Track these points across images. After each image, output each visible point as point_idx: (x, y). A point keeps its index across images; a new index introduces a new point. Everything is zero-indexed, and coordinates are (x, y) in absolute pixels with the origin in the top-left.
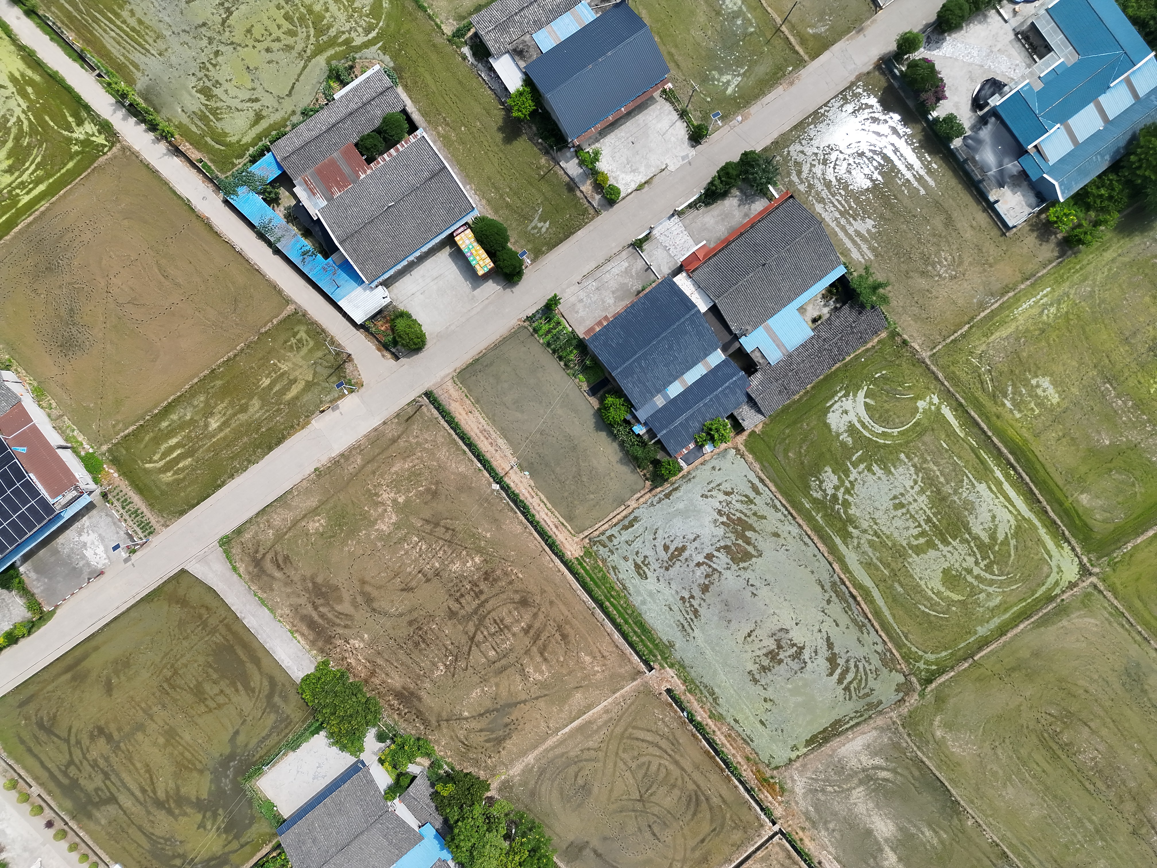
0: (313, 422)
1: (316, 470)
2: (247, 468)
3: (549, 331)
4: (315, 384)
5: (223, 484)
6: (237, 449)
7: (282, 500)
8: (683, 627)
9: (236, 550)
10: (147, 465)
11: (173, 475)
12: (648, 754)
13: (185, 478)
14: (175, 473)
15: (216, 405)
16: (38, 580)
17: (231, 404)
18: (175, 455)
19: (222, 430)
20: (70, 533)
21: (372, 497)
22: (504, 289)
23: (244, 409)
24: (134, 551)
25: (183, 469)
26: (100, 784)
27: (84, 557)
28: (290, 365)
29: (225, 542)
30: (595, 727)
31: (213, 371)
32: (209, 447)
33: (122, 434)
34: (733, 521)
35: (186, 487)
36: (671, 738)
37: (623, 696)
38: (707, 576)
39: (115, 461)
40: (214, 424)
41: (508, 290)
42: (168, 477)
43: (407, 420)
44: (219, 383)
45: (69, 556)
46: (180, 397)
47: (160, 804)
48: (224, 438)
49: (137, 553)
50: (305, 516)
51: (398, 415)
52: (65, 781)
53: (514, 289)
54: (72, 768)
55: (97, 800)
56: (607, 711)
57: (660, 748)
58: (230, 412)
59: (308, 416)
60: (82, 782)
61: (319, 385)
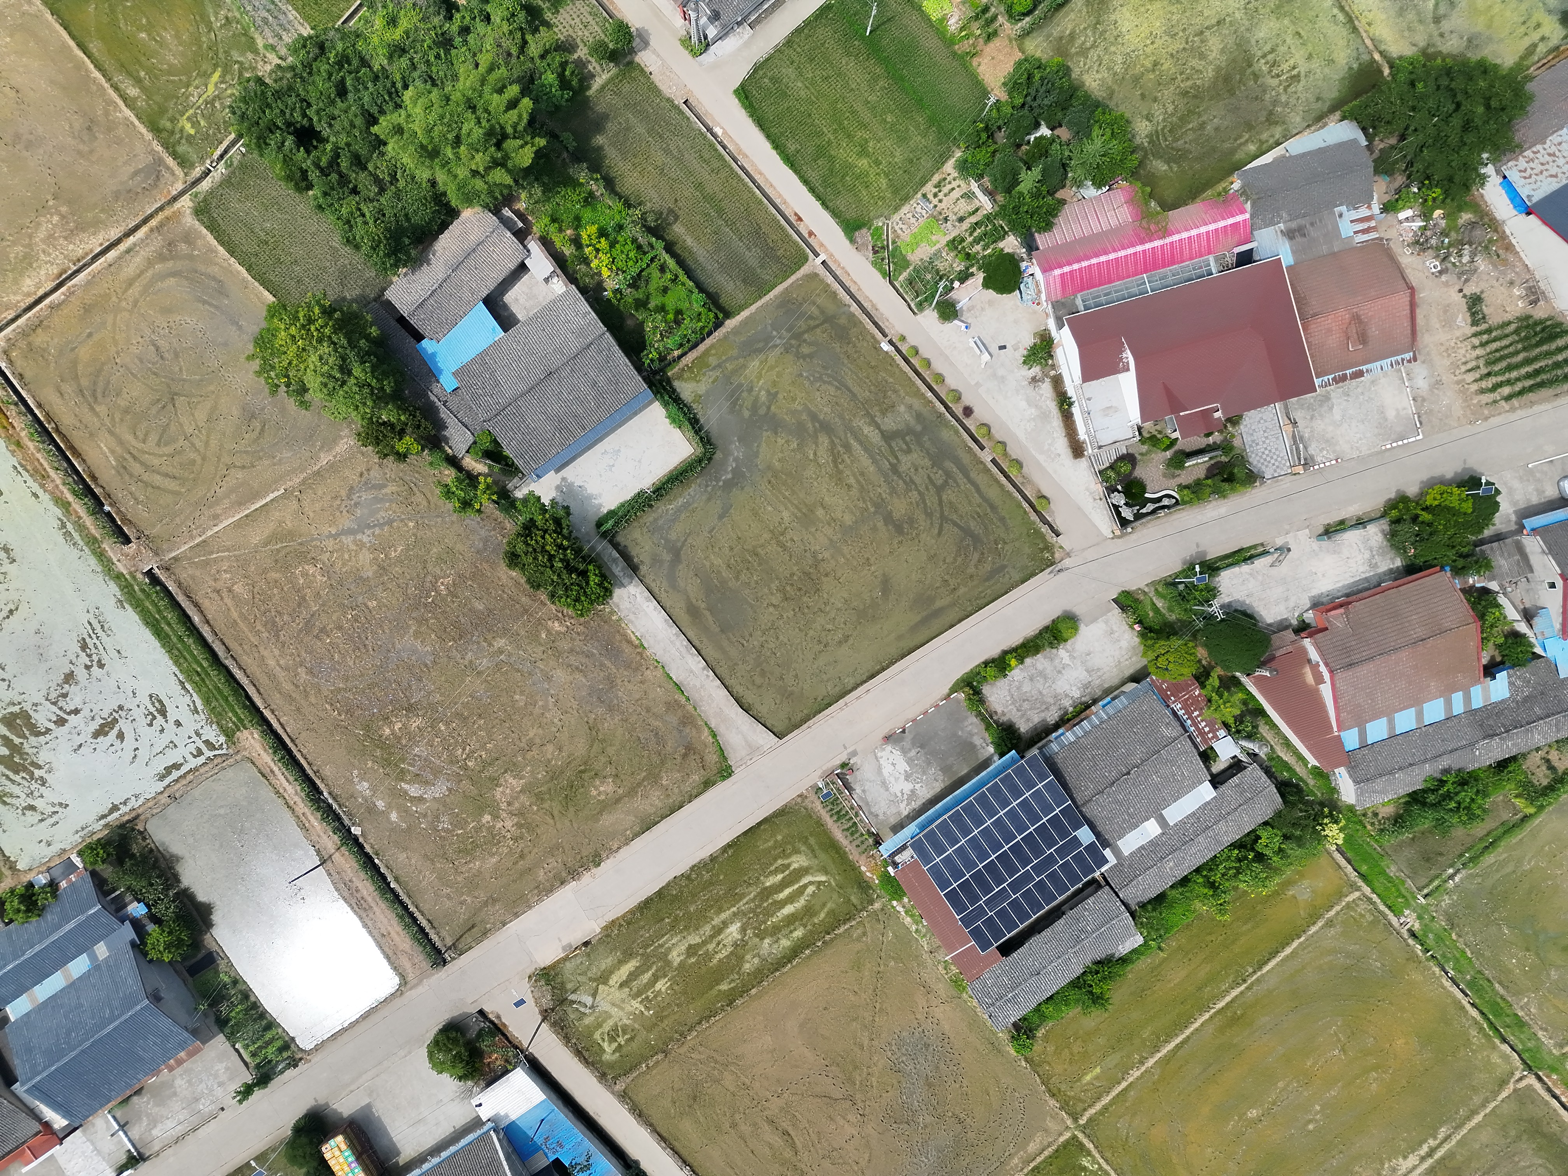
0: (598, 930)
1: (599, 865)
2: (692, 869)
3: (268, 1043)
4: (595, 980)
5: (725, 849)
6: (704, 896)
7: (647, 825)
8: (102, 627)
9: (712, 758)
10: (823, 878)
11: (789, 865)
12: (161, 456)
13: (775, 860)
14: (788, 866)
15: (727, 957)
16: (971, 735)
17: (708, 956)
18: (787, 892)
19: (723, 922)
20: (925, 793)
21: (526, 825)
22: (327, 1104)
23: (692, 950)
24: (844, 765)
25: (776, 871)
26: (904, 458)
27: (910, 761)
28: (628, 1008)
29: (725, 772)
30: (233, 496)
31: (730, 1004)
32: (741, 900)
33: (853, 923)
34: (25, 769)
35: (775, 847)
36: (127, 477)
37: (192, 538)
38: (65, 696)
39: (864, 886)
40: (733, 931)
41: (321, 1102)
42: (798, 861)
43: (473, 927)
44: (724, 987)
45: (929, 763)
46: (777, 970)
47: (826, 427)
48: (721, 910)
49: (838, 762)
50: (618, 801)
51: (485, 934)
52: (949, 465)
53: (313, 1103)
54: (939, 482)
55: (907, 438)
56: (216, 517)
57: (142, 464)
58: (711, 947)
59: (608, 936)
60: (927, 462)
61: (590, 979)
